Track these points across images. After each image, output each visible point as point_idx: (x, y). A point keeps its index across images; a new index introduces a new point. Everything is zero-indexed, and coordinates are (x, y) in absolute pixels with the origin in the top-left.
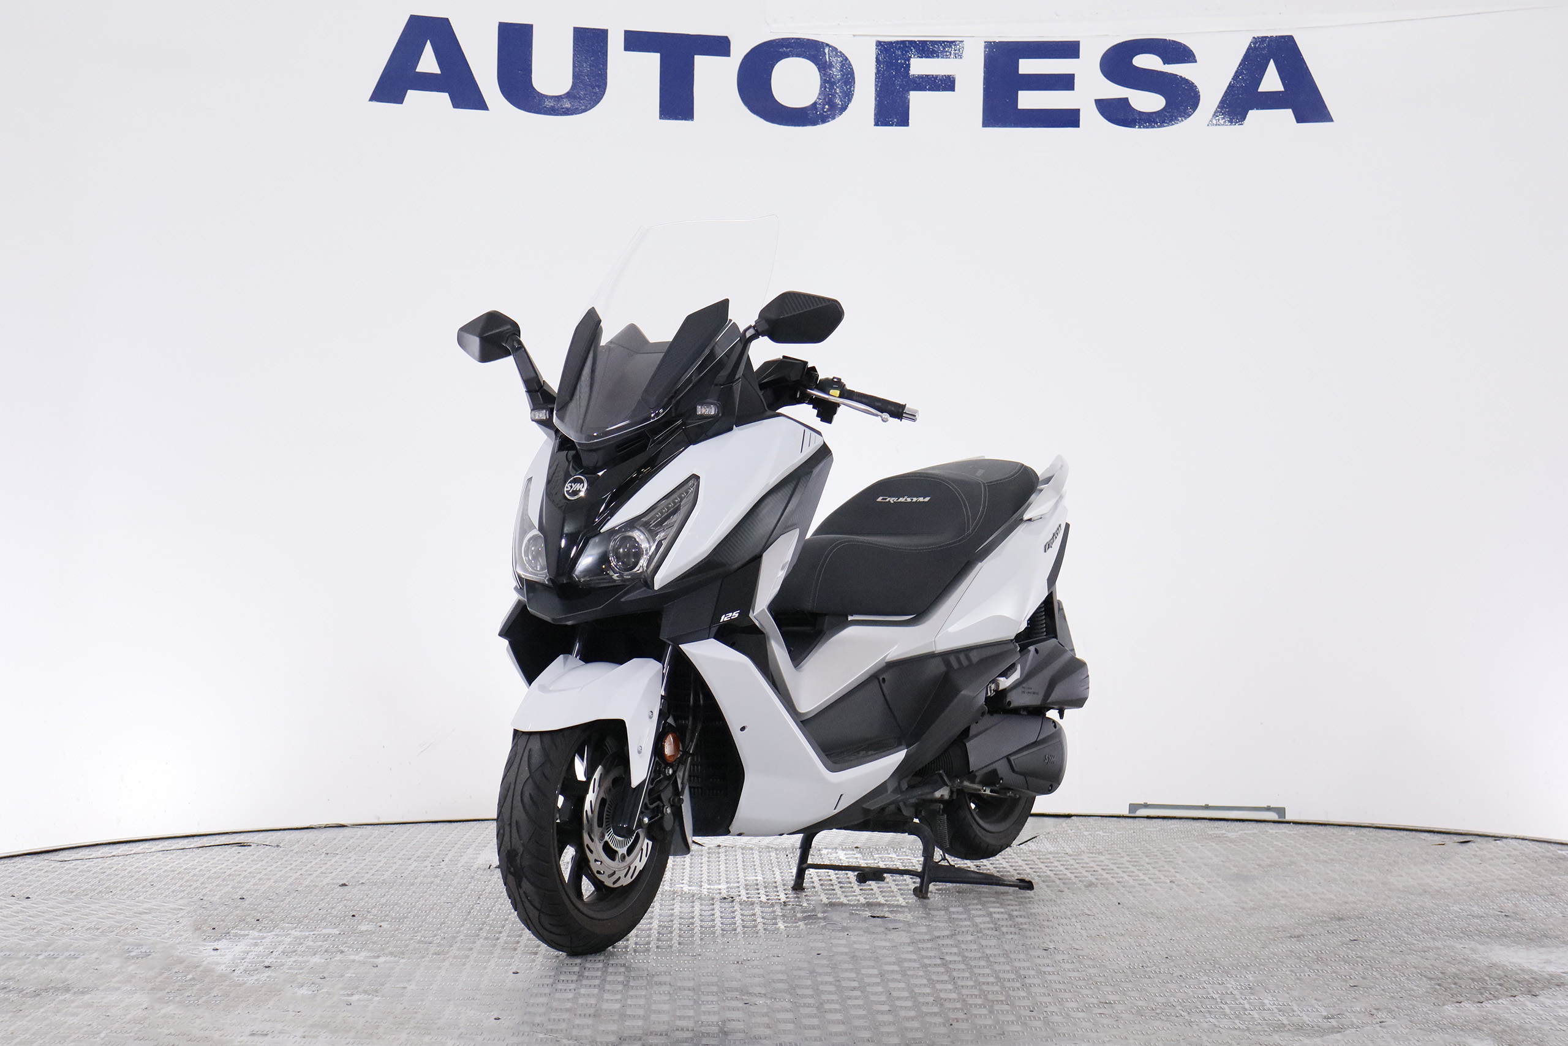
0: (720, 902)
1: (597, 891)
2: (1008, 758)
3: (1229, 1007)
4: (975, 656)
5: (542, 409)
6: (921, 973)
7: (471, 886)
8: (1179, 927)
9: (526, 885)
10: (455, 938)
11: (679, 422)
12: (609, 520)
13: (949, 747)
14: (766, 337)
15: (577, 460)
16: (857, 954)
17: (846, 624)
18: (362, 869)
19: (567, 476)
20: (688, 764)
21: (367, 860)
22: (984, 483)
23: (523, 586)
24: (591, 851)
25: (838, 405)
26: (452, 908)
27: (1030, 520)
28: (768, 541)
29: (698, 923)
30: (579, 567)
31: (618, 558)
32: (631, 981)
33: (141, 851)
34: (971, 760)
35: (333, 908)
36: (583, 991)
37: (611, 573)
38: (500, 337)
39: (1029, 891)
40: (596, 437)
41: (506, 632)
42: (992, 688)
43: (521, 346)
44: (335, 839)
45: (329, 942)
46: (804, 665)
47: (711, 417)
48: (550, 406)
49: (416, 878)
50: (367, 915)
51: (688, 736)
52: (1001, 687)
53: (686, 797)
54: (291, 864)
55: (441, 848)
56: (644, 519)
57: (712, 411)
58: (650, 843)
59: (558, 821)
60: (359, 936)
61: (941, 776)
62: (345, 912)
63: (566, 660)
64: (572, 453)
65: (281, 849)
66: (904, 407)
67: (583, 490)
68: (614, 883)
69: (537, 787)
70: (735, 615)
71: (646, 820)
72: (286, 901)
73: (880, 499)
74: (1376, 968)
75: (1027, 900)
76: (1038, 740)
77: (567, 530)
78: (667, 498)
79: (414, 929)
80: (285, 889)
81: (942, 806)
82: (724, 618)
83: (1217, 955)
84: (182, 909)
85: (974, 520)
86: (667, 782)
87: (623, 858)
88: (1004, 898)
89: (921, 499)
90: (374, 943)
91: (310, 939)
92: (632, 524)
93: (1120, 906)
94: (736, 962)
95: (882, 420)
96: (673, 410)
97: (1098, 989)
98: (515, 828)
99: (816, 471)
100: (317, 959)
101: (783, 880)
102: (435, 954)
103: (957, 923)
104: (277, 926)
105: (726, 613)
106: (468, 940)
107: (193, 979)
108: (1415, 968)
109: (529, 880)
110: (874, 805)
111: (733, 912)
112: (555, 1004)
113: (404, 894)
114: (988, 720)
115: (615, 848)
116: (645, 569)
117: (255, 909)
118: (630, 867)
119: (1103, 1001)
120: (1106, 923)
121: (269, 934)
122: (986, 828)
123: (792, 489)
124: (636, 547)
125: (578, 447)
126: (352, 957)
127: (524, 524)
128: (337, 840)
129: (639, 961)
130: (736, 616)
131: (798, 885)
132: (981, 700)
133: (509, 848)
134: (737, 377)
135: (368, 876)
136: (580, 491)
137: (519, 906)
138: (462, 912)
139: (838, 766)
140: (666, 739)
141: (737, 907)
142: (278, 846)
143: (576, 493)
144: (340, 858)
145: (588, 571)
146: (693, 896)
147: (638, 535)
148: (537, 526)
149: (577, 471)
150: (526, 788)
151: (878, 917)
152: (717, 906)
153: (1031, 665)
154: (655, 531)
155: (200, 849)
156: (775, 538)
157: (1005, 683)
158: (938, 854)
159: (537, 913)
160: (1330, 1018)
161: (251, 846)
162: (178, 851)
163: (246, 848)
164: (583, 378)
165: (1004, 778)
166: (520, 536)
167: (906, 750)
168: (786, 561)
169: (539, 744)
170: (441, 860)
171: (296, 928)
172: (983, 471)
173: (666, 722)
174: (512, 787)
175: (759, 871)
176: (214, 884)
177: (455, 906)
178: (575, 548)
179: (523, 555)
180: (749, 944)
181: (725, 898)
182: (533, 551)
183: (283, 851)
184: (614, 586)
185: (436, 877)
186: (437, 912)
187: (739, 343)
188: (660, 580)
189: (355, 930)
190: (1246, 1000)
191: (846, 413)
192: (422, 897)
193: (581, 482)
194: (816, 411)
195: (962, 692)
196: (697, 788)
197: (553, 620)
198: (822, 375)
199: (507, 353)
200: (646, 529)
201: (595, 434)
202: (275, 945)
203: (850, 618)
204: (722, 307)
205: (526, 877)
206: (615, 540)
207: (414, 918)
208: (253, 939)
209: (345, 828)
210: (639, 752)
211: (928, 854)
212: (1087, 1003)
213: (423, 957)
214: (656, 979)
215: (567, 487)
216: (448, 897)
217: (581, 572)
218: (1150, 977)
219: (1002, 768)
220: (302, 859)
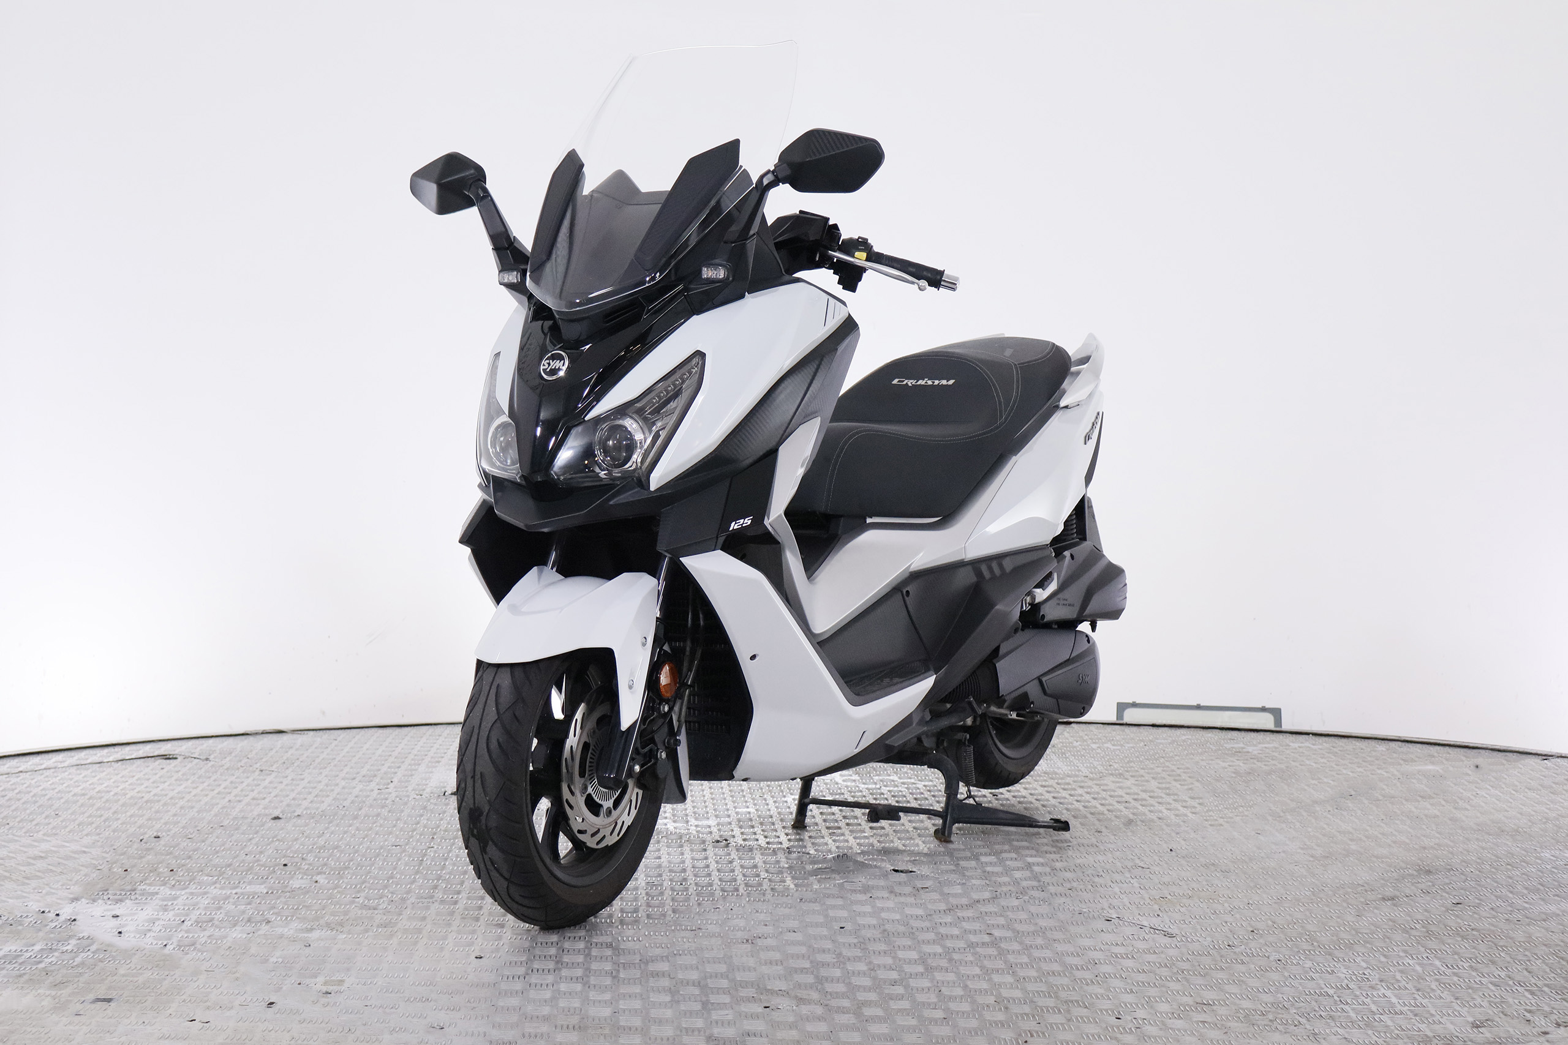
0: (714, 847)
1: (576, 850)
2: (1039, 679)
3: (1353, 1009)
4: (1008, 564)
5: (512, 270)
6: (970, 958)
7: (424, 821)
8: (1252, 885)
9: (492, 851)
10: (403, 900)
11: (681, 287)
12: (593, 407)
13: (978, 668)
14: (788, 185)
15: (555, 332)
16: (887, 927)
17: (863, 527)
18: (299, 793)
19: (543, 352)
20: (686, 698)
21: (306, 781)
22: (1015, 365)
23: (489, 483)
24: (571, 807)
25: (863, 270)
26: (401, 853)
27: (1066, 407)
28: (785, 431)
29: (691, 879)
30: (559, 462)
31: (606, 451)
32: (621, 970)
33: (53, 766)
34: (1001, 681)
35: (261, 853)
36: (563, 987)
37: (597, 470)
38: (462, 183)
39: (1064, 833)
40: (579, 305)
41: (467, 539)
42: (1028, 601)
43: (487, 194)
44: (272, 749)
45: (254, 905)
46: (817, 576)
47: (719, 281)
48: (523, 267)
49: (360, 809)
50: (301, 864)
51: (686, 664)
52: (1037, 600)
53: (682, 737)
54: (220, 785)
55: (389, 764)
56: (638, 405)
57: (721, 274)
58: (640, 792)
59: (531, 768)
60: (290, 897)
61: (970, 703)
62: (276, 859)
63: (540, 572)
64: (549, 323)
65: (211, 764)
66: (941, 273)
67: (563, 368)
68: (598, 843)
69: (507, 732)
70: (748, 521)
71: (637, 768)
72: (208, 842)
73: (895, 382)
74: (1501, 947)
75: (1066, 845)
76: (1073, 655)
77: (543, 415)
78: (666, 380)
79: (356, 886)
80: (209, 823)
81: (968, 736)
82: (734, 526)
83: (1310, 927)
84: (84, 852)
85: (1007, 406)
86: (662, 720)
87: (609, 812)
88: (1039, 841)
89: (944, 382)
90: (308, 907)
91: (231, 900)
92: (622, 410)
93: (1173, 853)
94: (745, 941)
95: (919, 288)
96: (673, 272)
97: (1187, 980)
98: (479, 781)
99: (841, 348)
100: (237, 934)
101: (779, 813)
102: (380, 926)
103: (993, 879)
104: (194, 879)
105: (736, 519)
106: (420, 904)
107: (83, 963)
108: (1545, 945)
109: (496, 845)
110: (897, 741)
111: (731, 862)
112: (529, 1009)
113: (345, 832)
114: (1021, 637)
115: (600, 802)
116: (639, 465)
117: (171, 853)
118: (616, 823)
119: (1199, 1000)
120: (1166, 879)
121: (183, 892)
122: (1007, 753)
123: (814, 370)
124: (627, 439)
125: (557, 316)
126: (279, 930)
127: (491, 409)
128: (274, 751)
129: (628, 938)
130: (749, 523)
131: (799, 823)
132: (1016, 615)
133: (472, 806)
134: (752, 233)
135: (305, 804)
136: (559, 369)
137: (484, 873)
138: (413, 860)
139: (862, 698)
140: (662, 670)
141: (734, 855)
142: (207, 759)
143: (554, 372)
144: (276, 777)
145: (569, 467)
146: (681, 838)
147: (630, 424)
148: (506, 408)
149: (555, 346)
150: (493, 733)
151: (902, 872)
152: (710, 852)
153: (1067, 571)
154: (650, 419)
155: (120, 763)
156: (793, 429)
157: (1041, 595)
158: (962, 789)
159: (505, 884)
160: (1480, 1027)
161: (176, 758)
162: (94, 765)
163: (171, 761)
164: (559, 239)
165: (1035, 702)
166: (485, 421)
167: (935, 676)
168: (806, 455)
169: (510, 681)
170: (389, 781)
171: (215, 883)
172: (1012, 350)
173: (661, 649)
174: (476, 731)
175: (749, 800)
176: (129, 814)
177: (404, 851)
178: (554, 438)
179: (489, 447)
180: (757, 911)
181: (718, 841)
182: (501, 442)
183: (212, 766)
184: (600, 486)
185: (383, 807)
186: (384, 860)
187: (755, 191)
188: (657, 479)
189: (287, 886)
190: (1369, 998)
191: (873, 279)
192: (367, 836)
193: (561, 358)
194: (838, 277)
195: (997, 607)
196: (694, 722)
197: (526, 526)
198: (846, 234)
199: (469, 204)
200: (640, 416)
201: (578, 301)
202: (189, 909)
203: (869, 520)
204: (730, 151)
205: (493, 842)
206: (602, 430)
207: (356, 869)
208: (163, 900)
209: (284, 734)
210: (630, 687)
211: (951, 790)
212: (1181, 1005)
213: (367, 931)
214: (651, 967)
215: (544, 365)
216: (397, 837)
217: (561, 468)
218: (1243, 963)
219: (1033, 690)
220: (233, 778)
